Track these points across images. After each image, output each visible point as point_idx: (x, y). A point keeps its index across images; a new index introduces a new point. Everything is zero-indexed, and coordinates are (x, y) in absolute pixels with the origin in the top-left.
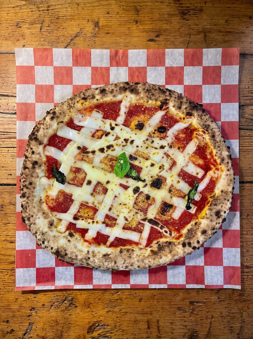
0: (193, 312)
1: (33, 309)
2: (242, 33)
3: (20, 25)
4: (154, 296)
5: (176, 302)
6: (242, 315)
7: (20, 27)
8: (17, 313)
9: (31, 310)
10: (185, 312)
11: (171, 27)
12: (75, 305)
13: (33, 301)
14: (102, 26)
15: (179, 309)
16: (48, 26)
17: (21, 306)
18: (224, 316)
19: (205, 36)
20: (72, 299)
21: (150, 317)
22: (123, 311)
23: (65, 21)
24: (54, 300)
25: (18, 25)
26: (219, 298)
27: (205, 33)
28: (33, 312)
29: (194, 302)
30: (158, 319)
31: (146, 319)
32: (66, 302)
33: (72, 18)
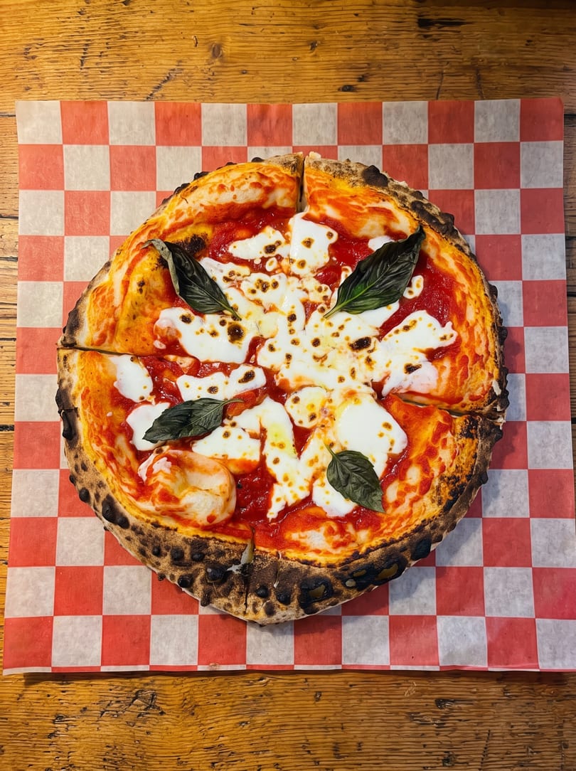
0: (444, 724)
1: (59, 718)
2: (566, 70)
3: (33, 52)
4: (351, 685)
5: (403, 700)
6: (562, 732)
7: (33, 57)
8: (22, 729)
9: (54, 722)
10: (425, 724)
11: (397, 57)
12: (159, 708)
13: (60, 700)
14: (232, 56)
15: (411, 717)
16: (100, 56)
17: (30, 713)
18: (517, 734)
19: (479, 78)
20: (153, 695)
21: (340, 736)
22: (275, 722)
23: (140, 43)
24: (111, 698)
25: (27, 54)
26: (505, 691)
27: (478, 70)
28: (61, 726)
29: (445, 701)
30: (360, 740)
31: (329, 740)
32: (137, 701)
33: (159, 36)
